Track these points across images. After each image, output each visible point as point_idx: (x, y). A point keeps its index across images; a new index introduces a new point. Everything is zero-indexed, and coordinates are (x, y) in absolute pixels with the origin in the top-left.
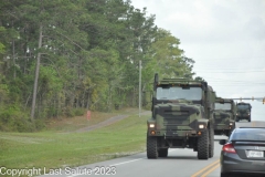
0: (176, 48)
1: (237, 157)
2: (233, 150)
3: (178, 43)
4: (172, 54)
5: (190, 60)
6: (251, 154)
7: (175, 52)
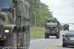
0: (48, 9)
1: (67, 40)
2: (66, 38)
3: (48, 7)
4: (46, 11)
5: (52, 12)
6: (71, 39)
7: (47, 10)
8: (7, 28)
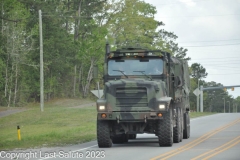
8: (162, 103)
